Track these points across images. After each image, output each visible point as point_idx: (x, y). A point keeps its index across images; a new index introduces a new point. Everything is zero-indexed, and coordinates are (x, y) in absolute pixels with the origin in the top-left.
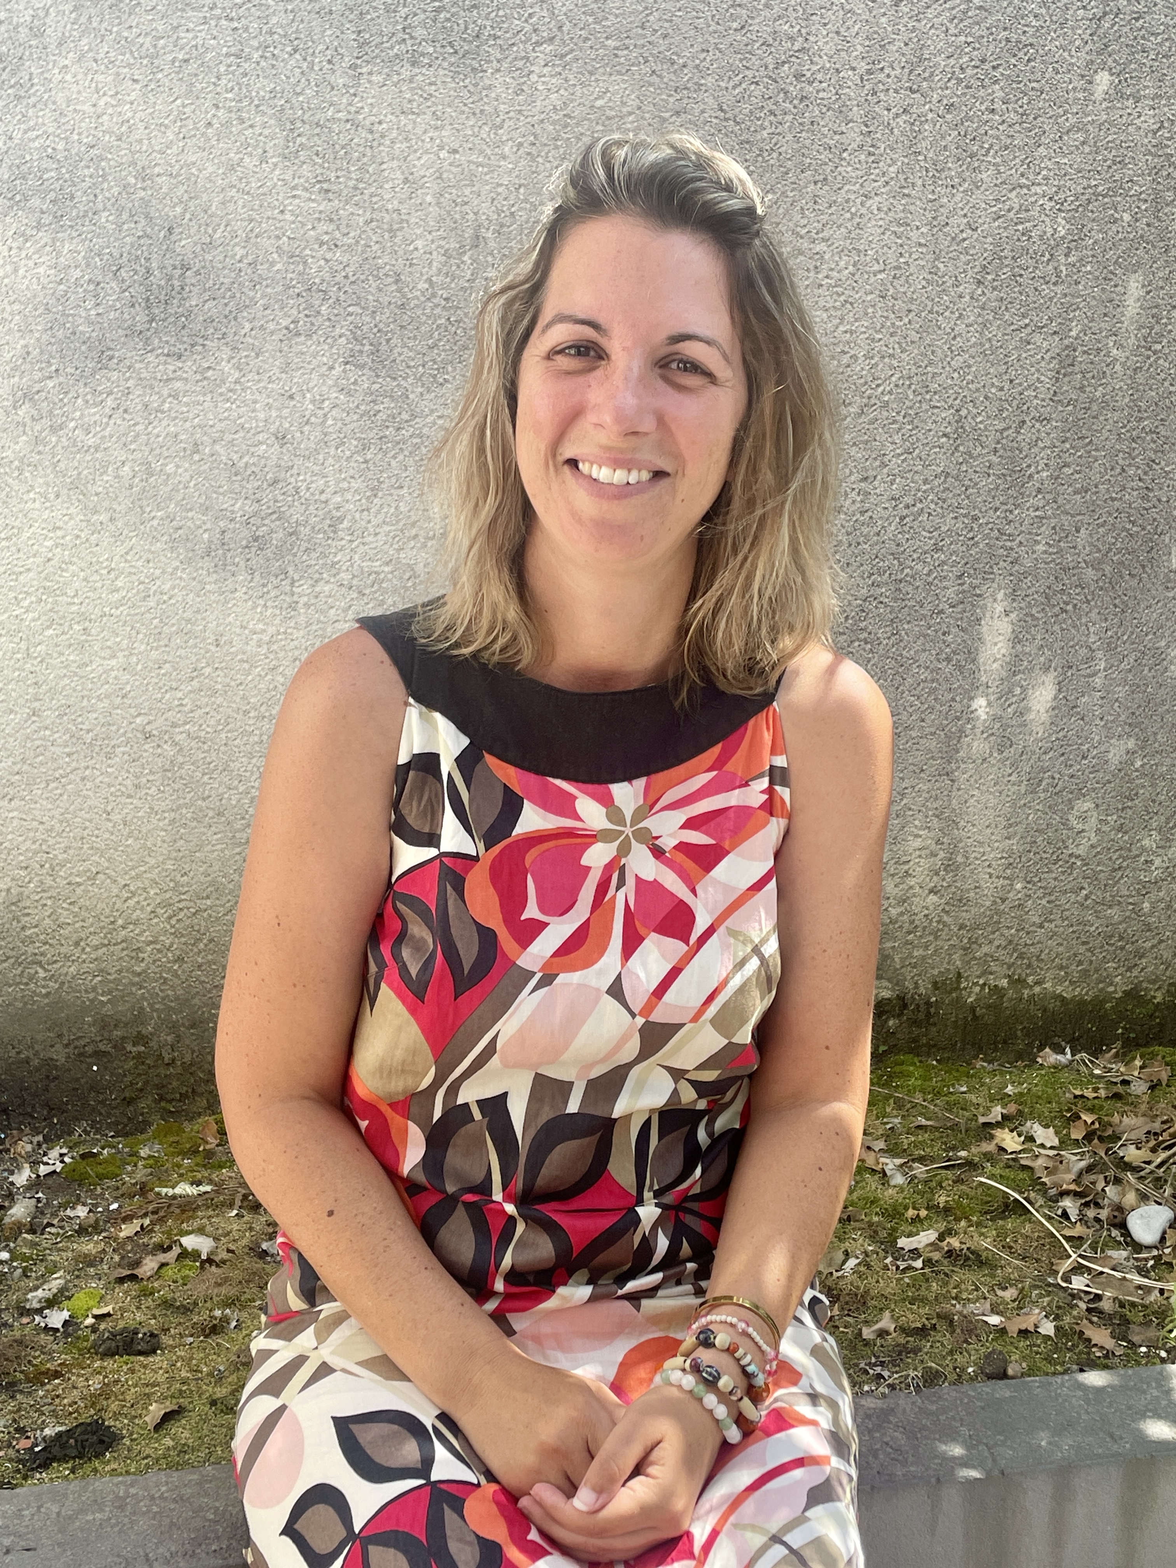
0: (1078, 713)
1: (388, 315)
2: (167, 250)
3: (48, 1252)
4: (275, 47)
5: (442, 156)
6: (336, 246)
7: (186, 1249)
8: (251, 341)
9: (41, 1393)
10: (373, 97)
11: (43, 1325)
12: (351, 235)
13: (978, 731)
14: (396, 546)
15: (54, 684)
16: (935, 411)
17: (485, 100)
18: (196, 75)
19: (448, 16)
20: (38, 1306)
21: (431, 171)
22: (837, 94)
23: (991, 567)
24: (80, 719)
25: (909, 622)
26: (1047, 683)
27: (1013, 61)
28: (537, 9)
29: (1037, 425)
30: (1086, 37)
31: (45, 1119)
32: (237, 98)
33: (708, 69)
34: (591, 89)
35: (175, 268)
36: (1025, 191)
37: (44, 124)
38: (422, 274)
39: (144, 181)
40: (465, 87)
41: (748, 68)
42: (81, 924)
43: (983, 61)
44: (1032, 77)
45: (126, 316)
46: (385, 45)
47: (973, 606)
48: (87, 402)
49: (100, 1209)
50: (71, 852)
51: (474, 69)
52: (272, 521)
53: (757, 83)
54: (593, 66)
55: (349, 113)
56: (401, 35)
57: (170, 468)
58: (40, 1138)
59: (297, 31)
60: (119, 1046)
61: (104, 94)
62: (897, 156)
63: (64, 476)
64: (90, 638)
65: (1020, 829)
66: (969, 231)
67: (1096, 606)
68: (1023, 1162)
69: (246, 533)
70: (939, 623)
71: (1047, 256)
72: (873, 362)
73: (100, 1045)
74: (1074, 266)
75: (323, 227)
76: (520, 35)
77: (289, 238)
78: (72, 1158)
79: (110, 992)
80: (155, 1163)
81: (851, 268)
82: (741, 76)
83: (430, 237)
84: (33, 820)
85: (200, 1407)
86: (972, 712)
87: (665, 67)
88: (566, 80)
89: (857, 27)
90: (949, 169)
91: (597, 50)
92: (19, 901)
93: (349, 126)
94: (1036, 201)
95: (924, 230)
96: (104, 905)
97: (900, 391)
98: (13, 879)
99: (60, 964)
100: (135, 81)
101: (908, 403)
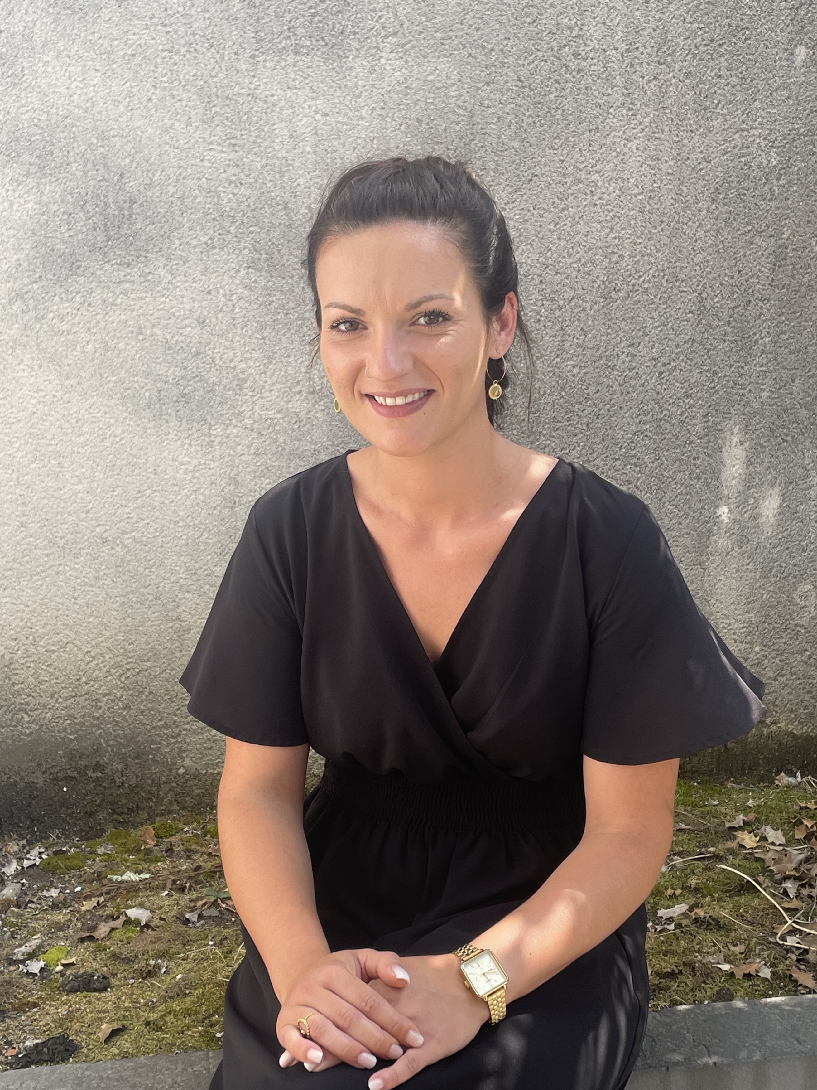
0: (799, 518)
1: (279, 232)
2: (119, 189)
3: (29, 920)
4: (197, 44)
5: (317, 118)
6: (241, 184)
7: (130, 918)
8: (180, 253)
9: (23, 1018)
10: (267, 78)
11: (25, 971)
12: (252, 176)
13: (723, 532)
14: (285, 399)
15: (36, 503)
16: (683, 294)
17: (348, 77)
18: (140, 65)
19: (321, 18)
20: (21, 958)
21: (309, 129)
22: (604, 67)
23: (728, 409)
24: (55, 530)
25: (667, 450)
26: (774, 495)
27: (734, 40)
28: (384, 12)
29: (760, 304)
30: (788, 22)
31: (28, 828)
32: (170, 81)
33: (510, 51)
34: (425, 68)
35: (125, 202)
36: (746, 133)
37: (32, 102)
38: (303, 202)
39: (103, 140)
40: (333, 69)
41: (538, 50)
42: (55, 681)
43: (712, 41)
44: (748, 51)
45: (90, 237)
46: (276, 41)
47: (716, 437)
48: (62, 299)
49: (68, 891)
50: (48, 627)
51: (339, 56)
52: (195, 383)
53: (546, 61)
54: (426, 52)
55: (250, 89)
56: (287, 33)
57: (122, 345)
58: (24, 842)
59: (213, 32)
60: (82, 772)
61: (75, 80)
62: (650, 110)
63: (45, 353)
64: (63, 470)
65: (757, 605)
66: (705, 163)
67: (809, 437)
68: (757, 855)
69: (175, 391)
70: (690, 451)
71: (764, 180)
72: (636, 259)
73: (69, 771)
74: (784, 187)
75: (232, 170)
76: (373, 31)
77: (207, 179)
78: (48, 855)
79: (76, 732)
80: (108, 858)
81: (617, 191)
82: (534, 56)
83: (309, 176)
84: (21, 604)
86: (718, 517)
87: (478, 51)
88: (406, 62)
89: (618, 19)
90: (689, 119)
91: (428, 40)
92: (10, 664)
93: (250, 98)
94: (754, 141)
95: (671, 163)
96: (72, 667)
97: (656, 280)
98: (6, 648)
99: (40, 711)
100: (97, 70)
101: (662, 289)
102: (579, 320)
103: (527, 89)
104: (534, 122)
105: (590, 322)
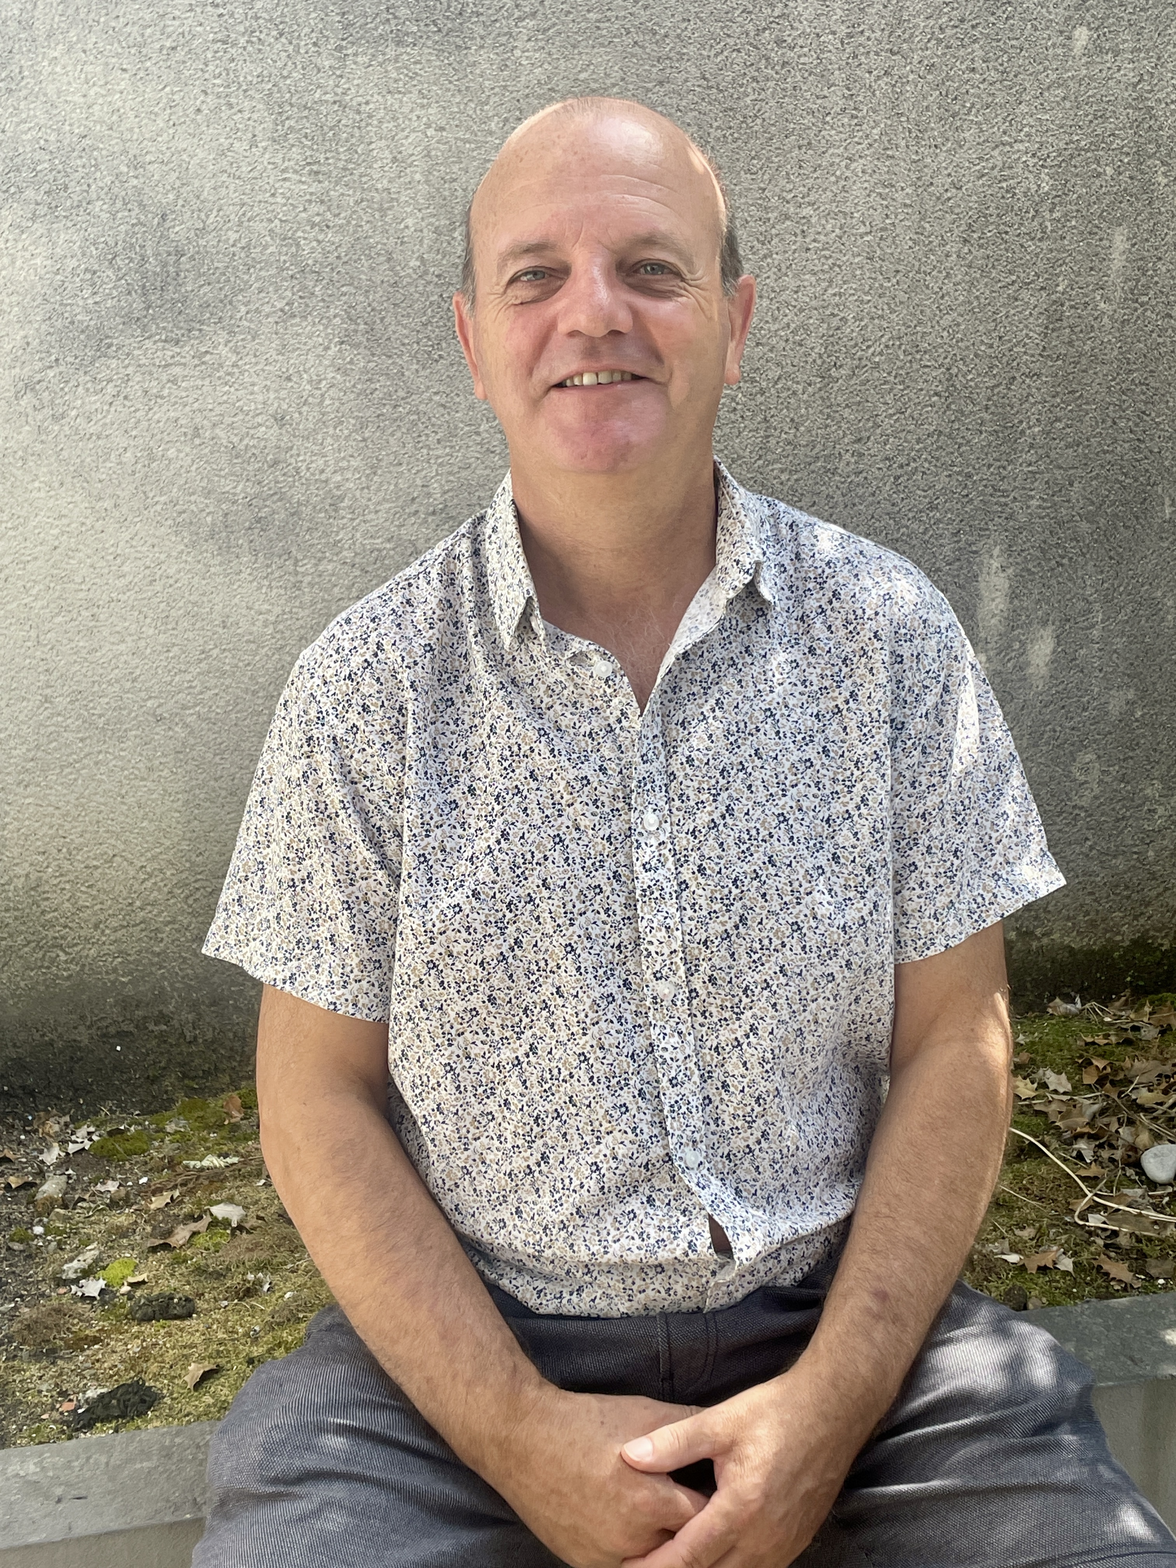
0: (1078, 666)
1: (381, 293)
2: (161, 237)
3: (81, 1225)
4: (261, 32)
5: (429, 134)
6: (328, 227)
7: (216, 1218)
8: (247, 324)
9: (81, 1358)
10: (359, 78)
11: (80, 1294)
12: (342, 215)
14: (397, 523)
15: (64, 670)
16: (926, 370)
17: (470, 76)
18: (184, 62)
20: (73, 1276)
21: (419, 149)
22: (818, 58)
23: (986, 523)
24: (91, 705)
26: (1045, 637)
27: (992, 19)
29: (1028, 381)
31: (71, 1100)
32: (225, 84)
33: (690, 38)
34: (574, 62)
35: (169, 254)
36: (1008, 148)
37: (36, 116)
38: (413, 252)
39: (136, 169)
40: (450, 65)
41: (729, 36)
42: (99, 906)
43: (962, 21)
44: (1011, 35)
45: (123, 304)
46: (369, 26)
47: (970, 562)
48: (88, 390)
49: (130, 1183)
50: (87, 836)
51: (458, 47)
52: (274, 502)
53: (739, 51)
54: (575, 39)
55: (336, 94)
56: (385, 15)
57: (172, 453)
58: (67, 1118)
59: (282, 15)
60: (141, 1025)
61: (94, 85)
62: (879, 118)
63: (67, 465)
64: (98, 624)
66: (954, 190)
67: (1092, 559)
68: (1037, 1108)
69: (247, 514)
71: (1032, 212)
72: (863, 324)
73: (122, 1025)
74: (1059, 221)
75: (314, 208)
76: (503, 11)
77: (281, 221)
78: (100, 1136)
79: (131, 973)
80: (182, 1138)
81: (837, 231)
82: (722, 44)
83: (420, 215)
84: (49, 805)
85: (237, 1366)
87: (647, 37)
88: (549, 54)
90: (932, 129)
91: (579, 23)
92: (38, 886)
93: (336, 107)
94: (1019, 158)
95: (909, 190)
96: (122, 887)
97: (890, 351)
98: (31, 865)
99: (81, 947)
100: (124, 70)
101: (898, 363)
102: (787, 408)
103: (714, 90)
104: (724, 136)
105: (803, 411)
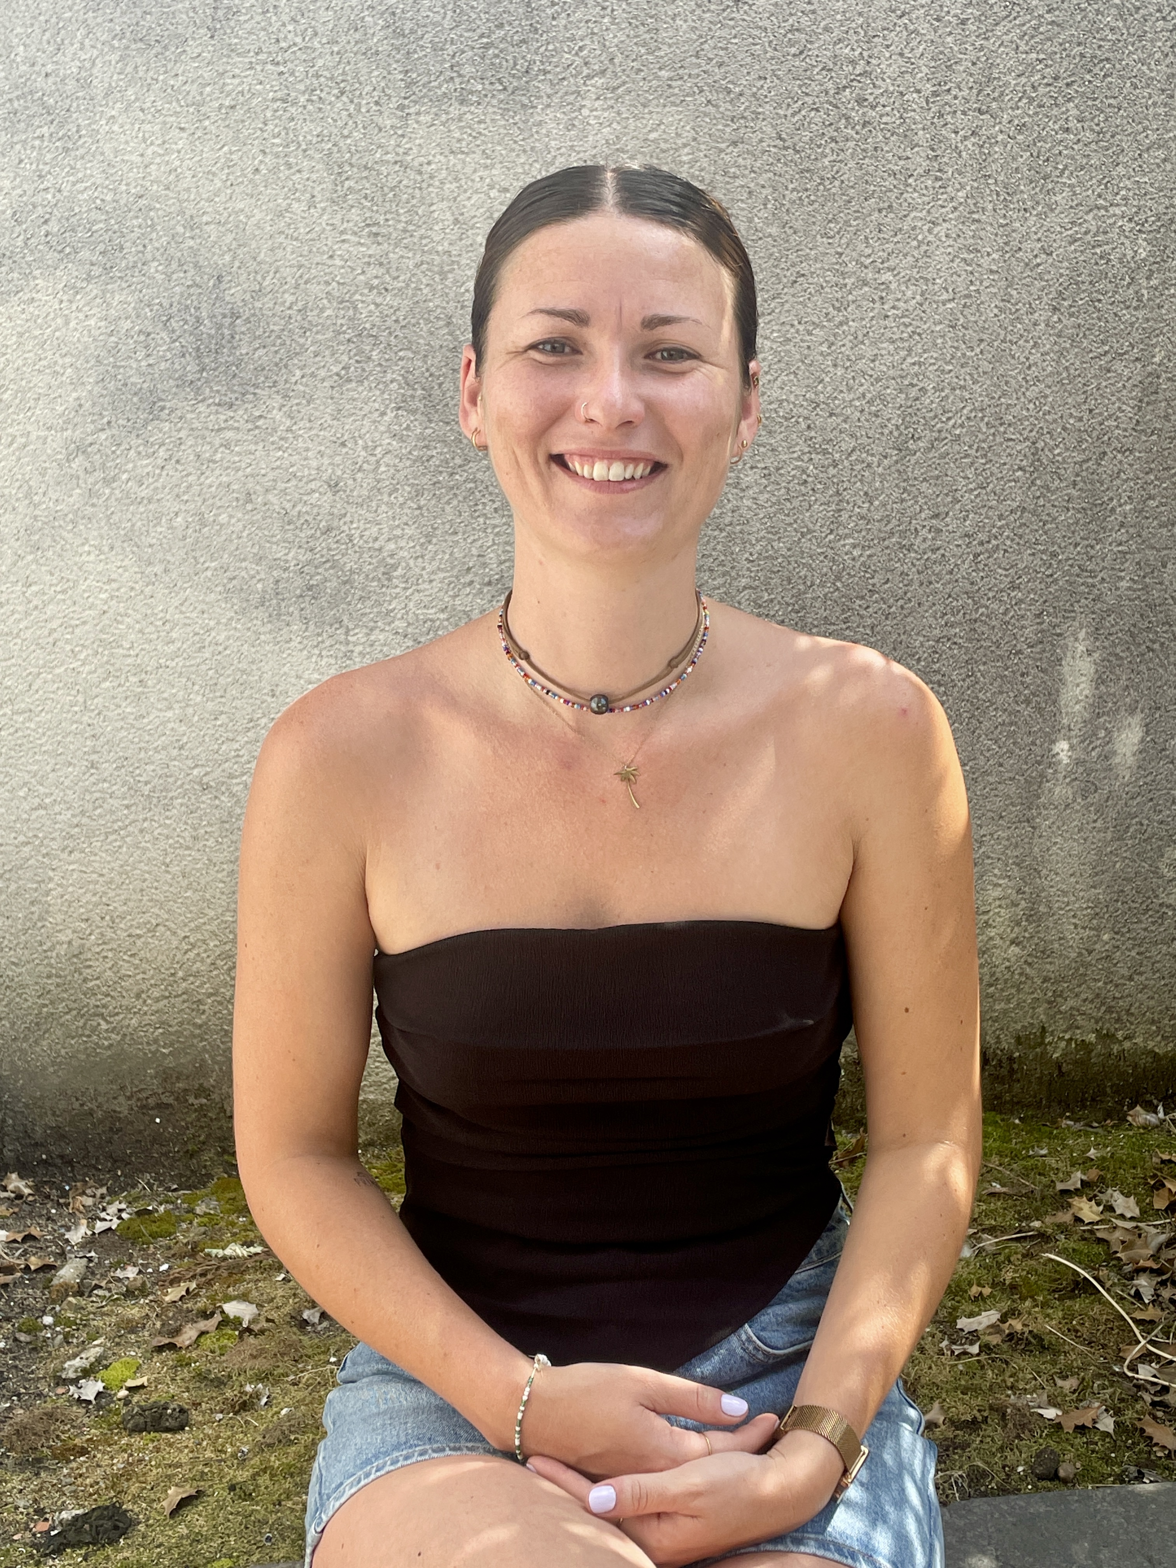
0: (1168, 757)
1: (439, 358)
2: (216, 298)
3: (92, 1316)
4: (322, 90)
5: (492, 195)
6: (386, 290)
7: (228, 1316)
8: (302, 388)
9: (65, 1471)
10: (421, 138)
11: (76, 1396)
12: (401, 278)
13: (1060, 776)
14: (451, 593)
15: (111, 736)
16: (1010, 443)
17: (536, 136)
18: (243, 121)
19: (497, 52)
20: (72, 1375)
21: (481, 210)
22: (901, 117)
23: (1072, 605)
24: (138, 772)
25: (985, 663)
26: (1133, 725)
27: (1088, 77)
28: (587, 41)
29: (1119, 456)
30: (1167, 49)
31: (109, 1171)
32: (285, 143)
33: (766, 96)
34: (644, 122)
35: (224, 316)
36: (1103, 212)
37: (92, 176)
39: (192, 229)
40: (515, 124)
41: (807, 94)
42: (141, 976)
43: (1056, 78)
44: (1109, 94)
45: (177, 366)
46: (433, 84)
47: (1054, 645)
48: (139, 453)
49: (150, 1270)
50: (131, 904)
51: (524, 106)
52: (326, 570)
53: (817, 110)
54: (646, 98)
55: (397, 154)
56: (449, 73)
57: (223, 519)
58: (104, 1190)
59: (344, 73)
60: (182, 1097)
62: (965, 180)
63: (118, 528)
64: (146, 690)
65: (1107, 877)
66: (1044, 256)
68: (1099, 1235)
69: (299, 582)
70: (1016, 664)
71: (1127, 280)
72: (943, 394)
73: (162, 1097)
74: (1156, 289)
75: (373, 271)
76: (571, 68)
77: (339, 283)
78: (130, 1214)
79: (171, 1045)
80: (210, 1221)
81: (918, 297)
82: (800, 103)
84: (92, 872)
85: (220, 1492)
86: (1054, 756)
87: (721, 96)
88: (619, 113)
89: (921, 48)
90: (1022, 192)
91: (650, 81)
92: (81, 953)
93: (397, 168)
94: (1115, 223)
95: (995, 256)
96: (164, 958)
97: (972, 424)
98: (74, 932)
99: (121, 1016)
100: (182, 129)
101: (980, 436)
102: (861, 481)
103: (791, 151)
104: (800, 198)
105: (877, 484)
